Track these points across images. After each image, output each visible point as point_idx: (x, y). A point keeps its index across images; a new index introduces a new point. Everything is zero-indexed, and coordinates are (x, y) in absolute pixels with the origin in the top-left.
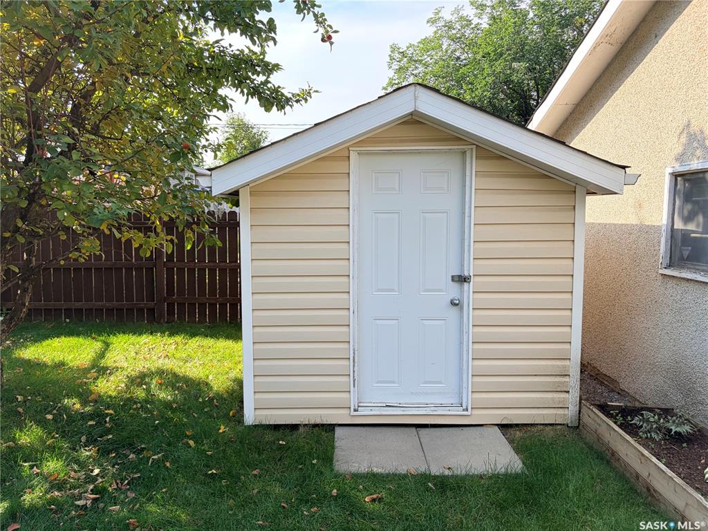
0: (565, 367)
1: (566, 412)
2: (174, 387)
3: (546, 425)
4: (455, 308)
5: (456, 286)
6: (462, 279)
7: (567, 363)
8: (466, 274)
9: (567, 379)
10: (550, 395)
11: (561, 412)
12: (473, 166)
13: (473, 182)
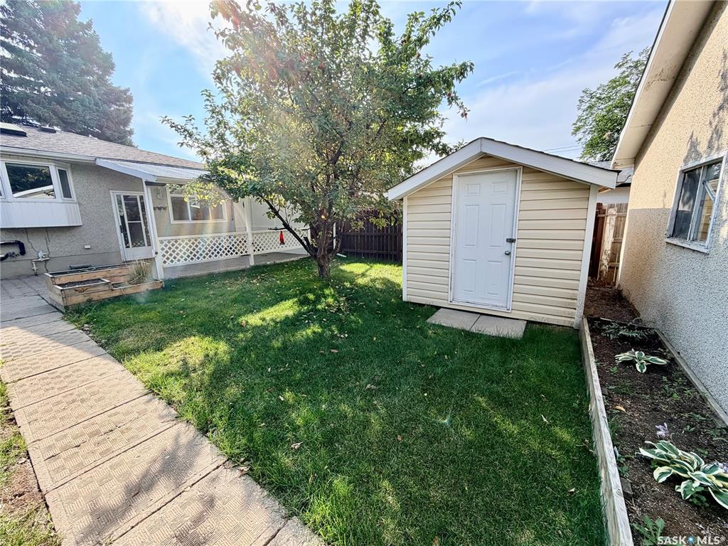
0: (574, 294)
1: (572, 320)
2: (385, 284)
3: (559, 326)
4: (507, 256)
5: (509, 244)
6: (511, 241)
7: (576, 292)
8: (514, 238)
9: (575, 301)
10: (563, 309)
11: (569, 319)
12: (520, 177)
13: (520, 186)
